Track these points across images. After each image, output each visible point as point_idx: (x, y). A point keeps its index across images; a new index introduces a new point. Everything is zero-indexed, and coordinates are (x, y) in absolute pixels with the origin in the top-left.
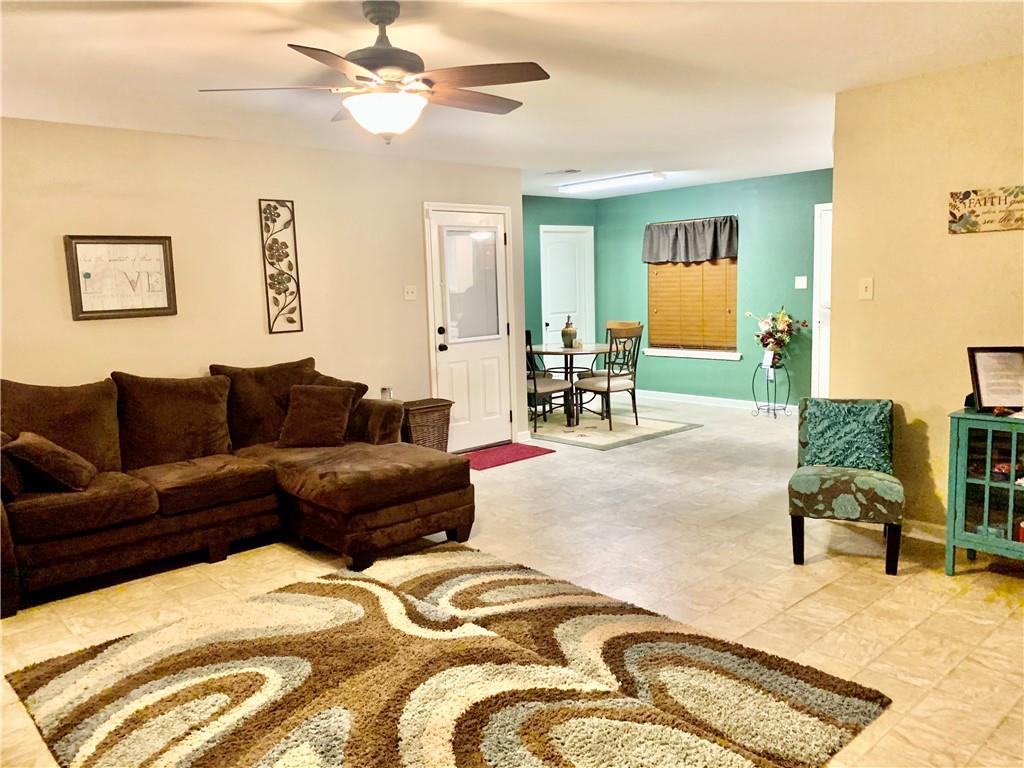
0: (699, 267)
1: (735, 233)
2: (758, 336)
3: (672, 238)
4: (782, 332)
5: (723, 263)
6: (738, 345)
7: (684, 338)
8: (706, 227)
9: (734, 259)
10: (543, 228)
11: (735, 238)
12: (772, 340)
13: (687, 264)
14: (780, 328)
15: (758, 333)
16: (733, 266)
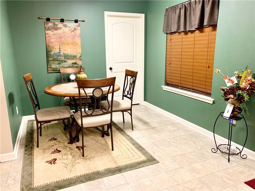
0: (193, 35)
1: (216, 6)
2: (223, 90)
3: (177, 15)
4: (243, 89)
5: (208, 30)
6: (212, 92)
7: (182, 82)
8: (197, 4)
9: (214, 27)
10: (106, 13)
11: (216, 10)
12: (232, 96)
13: (186, 33)
14: (242, 86)
15: (224, 88)
16: (214, 33)
